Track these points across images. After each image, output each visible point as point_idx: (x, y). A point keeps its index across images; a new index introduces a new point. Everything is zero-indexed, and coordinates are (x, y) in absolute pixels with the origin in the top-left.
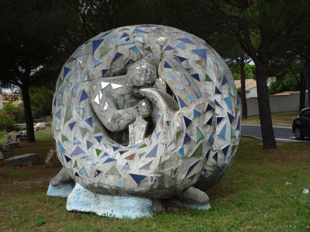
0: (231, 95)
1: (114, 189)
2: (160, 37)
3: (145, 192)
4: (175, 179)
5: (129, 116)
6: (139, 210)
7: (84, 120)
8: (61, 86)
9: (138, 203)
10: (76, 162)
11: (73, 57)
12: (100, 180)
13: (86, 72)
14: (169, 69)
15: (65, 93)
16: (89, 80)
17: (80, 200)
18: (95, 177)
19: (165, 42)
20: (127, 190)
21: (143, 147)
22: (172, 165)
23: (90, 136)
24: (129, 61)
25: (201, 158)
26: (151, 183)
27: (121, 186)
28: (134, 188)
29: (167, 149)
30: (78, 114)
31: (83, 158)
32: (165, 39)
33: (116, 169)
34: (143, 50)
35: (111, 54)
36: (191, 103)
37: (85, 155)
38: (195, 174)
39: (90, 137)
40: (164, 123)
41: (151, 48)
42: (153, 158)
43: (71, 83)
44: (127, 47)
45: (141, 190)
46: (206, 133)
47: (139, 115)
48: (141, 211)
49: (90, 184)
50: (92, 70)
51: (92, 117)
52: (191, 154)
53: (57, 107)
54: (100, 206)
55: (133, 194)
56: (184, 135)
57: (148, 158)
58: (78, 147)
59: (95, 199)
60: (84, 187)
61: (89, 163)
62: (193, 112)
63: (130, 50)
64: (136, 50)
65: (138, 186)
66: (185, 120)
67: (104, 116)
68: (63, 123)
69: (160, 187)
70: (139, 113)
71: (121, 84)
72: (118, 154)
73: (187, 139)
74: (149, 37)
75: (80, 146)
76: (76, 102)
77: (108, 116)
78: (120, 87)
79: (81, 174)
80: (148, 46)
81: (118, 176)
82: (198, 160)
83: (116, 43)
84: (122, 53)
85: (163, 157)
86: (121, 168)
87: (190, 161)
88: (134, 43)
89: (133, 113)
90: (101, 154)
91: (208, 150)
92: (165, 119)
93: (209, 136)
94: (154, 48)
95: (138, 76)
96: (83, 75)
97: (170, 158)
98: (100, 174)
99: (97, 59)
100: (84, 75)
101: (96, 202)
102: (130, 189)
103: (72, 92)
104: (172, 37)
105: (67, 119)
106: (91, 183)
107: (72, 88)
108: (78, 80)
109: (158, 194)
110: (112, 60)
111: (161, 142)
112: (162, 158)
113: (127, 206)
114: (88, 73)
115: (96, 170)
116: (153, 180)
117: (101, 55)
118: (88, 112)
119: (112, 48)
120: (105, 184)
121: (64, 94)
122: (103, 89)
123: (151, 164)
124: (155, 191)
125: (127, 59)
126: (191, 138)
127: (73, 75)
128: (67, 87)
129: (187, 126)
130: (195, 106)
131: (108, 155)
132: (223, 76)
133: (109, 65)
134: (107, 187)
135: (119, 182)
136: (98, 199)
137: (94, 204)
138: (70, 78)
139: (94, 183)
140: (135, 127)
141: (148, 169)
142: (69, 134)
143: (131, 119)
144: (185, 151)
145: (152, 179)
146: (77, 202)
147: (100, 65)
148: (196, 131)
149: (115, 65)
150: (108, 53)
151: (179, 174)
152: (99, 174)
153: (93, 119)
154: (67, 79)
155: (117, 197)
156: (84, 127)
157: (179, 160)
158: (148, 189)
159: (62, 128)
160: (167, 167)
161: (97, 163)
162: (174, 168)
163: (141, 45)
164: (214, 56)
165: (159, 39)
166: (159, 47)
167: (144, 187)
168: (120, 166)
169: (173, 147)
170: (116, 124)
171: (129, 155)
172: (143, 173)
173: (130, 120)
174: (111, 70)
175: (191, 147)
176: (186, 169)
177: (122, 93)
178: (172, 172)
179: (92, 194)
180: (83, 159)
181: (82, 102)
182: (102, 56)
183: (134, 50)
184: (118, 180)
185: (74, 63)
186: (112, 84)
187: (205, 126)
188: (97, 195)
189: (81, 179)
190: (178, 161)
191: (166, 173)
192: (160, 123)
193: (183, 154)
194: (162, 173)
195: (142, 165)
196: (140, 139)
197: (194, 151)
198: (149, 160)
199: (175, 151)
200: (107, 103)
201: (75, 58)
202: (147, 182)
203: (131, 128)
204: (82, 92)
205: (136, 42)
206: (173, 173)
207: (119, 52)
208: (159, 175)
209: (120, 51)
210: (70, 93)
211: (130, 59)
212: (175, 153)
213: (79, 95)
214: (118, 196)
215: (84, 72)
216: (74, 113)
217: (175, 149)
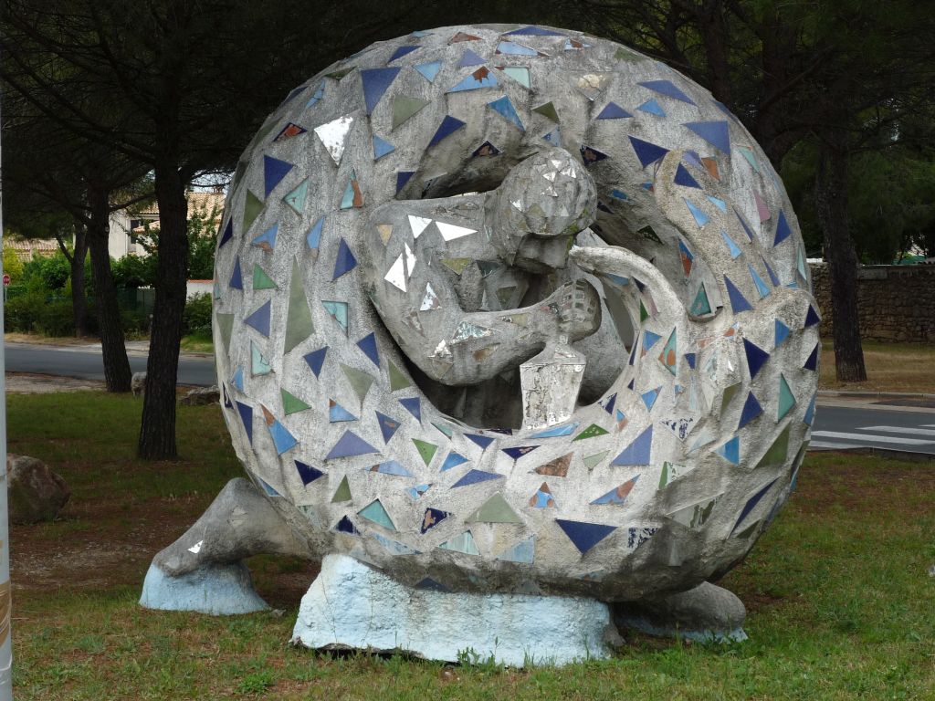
0: (800, 276)
1: (494, 571)
2: (584, 74)
3: (603, 579)
4: (699, 537)
5: (522, 334)
6: (573, 638)
7: (353, 341)
8: (257, 220)
9: (572, 615)
10: (345, 483)
11: (298, 123)
12: (445, 543)
13: (347, 178)
14: (691, 190)
15: (278, 246)
16: (358, 205)
17: (352, 612)
18: (423, 531)
19: (603, 90)
20: (543, 571)
21: (594, 434)
22: (700, 492)
23: (383, 398)
24: (481, 148)
25: (779, 474)
26: (629, 551)
27: (523, 559)
28: (568, 567)
29: (688, 443)
30: (330, 322)
31: (375, 468)
32: (601, 82)
33: (507, 506)
34: (530, 115)
35: (428, 122)
36: (762, 299)
37: (379, 461)
38: (758, 522)
39: (383, 401)
40: (678, 360)
41: (557, 107)
42: (637, 471)
43: (299, 215)
44: (478, 100)
45: (589, 571)
46: (801, 396)
47: (562, 331)
48: (580, 642)
49: (399, 558)
50: (365, 172)
51: (373, 333)
52: (758, 460)
53: (248, 295)
54: (428, 631)
55: (559, 586)
56: (743, 399)
57: (618, 470)
58: (348, 432)
59: (411, 607)
60: (372, 567)
61: (399, 485)
62: (773, 327)
63: (487, 112)
64: (506, 112)
65: (583, 559)
66: (747, 352)
67: (421, 333)
68: (282, 351)
69: (654, 563)
70: (562, 326)
71: (468, 226)
72: (499, 458)
73: (752, 412)
74: (548, 71)
75: (355, 430)
76: (320, 281)
77: (434, 332)
78: (467, 236)
79: (366, 522)
80: (547, 101)
81: (513, 529)
82: (770, 480)
83: (444, 85)
84: (463, 120)
85: (671, 466)
86: (525, 502)
87: (752, 481)
88: (501, 88)
89: (536, 324)
90: (439, 458)
91: (799, 448)
92: (682, 347)
93: (807, 404)
94: (565, 109)
95: (551, 203)
96: (337, 187)
97: (695, 471)
98: (443, 523)
99: (380, 134)
100: (344, 189)
101: (414, 617)
102: (555, 569)
103: (306, 244)
104: (622, 75)
105: (294, 339)
106: (404, 552)
107: (302, 231)
108: (324, 205)
109: (638, 585)
110: (428, 143)
111: (664, 419)
112: (670, 470)
113: (532, 626)
114: (355, 181)
115: (428, 509)
116: (636, 540)
117: (394, 120)
118: (359, 315)
119: (430, 102)
120: (462, 556)
121: (275, 251)
122: (415, 240)
123: (630, 489)
124: (636, 575)
125: (476, 140)
126: (764, 408)
127: (305, 185)
128: (284, 225)
129: (753, 371)
130: (777, 311)
131: (465, 460)
132: (778, 214)
133: (417, 157)
134: (470, 566)
135: (518, 547)
136: (423, 608)
137: (405, 625)
138: (293, 195)
139: (417, 553)
140: (544, 370)
141: (622, 506)
142: (309, 389)
143: (528, 343)
144: (743, 448)
145: (633, 535)
146: (343, 620)
147: (391, 157)
148: (778, 386)
149: (436, 157)
150: (418, 117)
151: (715, 522)
152: (437, 521)
153: (379, 341)
154: (284, 200)
155: (496, 599)
156: (357, 366)
157: (720, 476)
158: (616, 571)
159: (277, 366)
160: (684, 499)
161: (430, 485)
162: (702, 501)
163: (524, 98)
164: (749, 145)
165: (582, 79)
166: (583, 105)
167: (603, 562)
168: (519, 497)
169: (706, 434)
170: (469, 359)
171: (546, 460)
172: (603, 517)
173: (524, 346)
174: (420, 173)
175: (759, 437)
176: (738, 506)
177: (478, 256)
178: (695, 514)
179: (400, 592)
180: (372, 473)
181: (339, 279)
182: (397, 125)
183: (502, 114)
184: (514, 541)
185: (303, 145)
186: (439, 224)
187: (801, 373)
188: (420, 592)
189: (364, 541)
190: (717, 481)
191: (678, 519)
192: (661, 358)
193: (736, 459)
194: (665, 519)
195: (598, 492)
196: (566, 409)
197: (766, 448)
198: (622, 476)
199: (711, 450)
200: (433, 287)
201: (304, 127)
202: (614, 545)
203: (527, 373)
204: (337, 248)
205: (506, 85)
206: (699, 517)
207: (454, 116)
208: (657, 525)
209: (455, 111)
210: (298, 249)
211: (486, 140)
212: (713, 455)
213: (330, 257)
214: (501, 593)
215: (340, 179)
216: (319, 316)
217: (713, 442)
